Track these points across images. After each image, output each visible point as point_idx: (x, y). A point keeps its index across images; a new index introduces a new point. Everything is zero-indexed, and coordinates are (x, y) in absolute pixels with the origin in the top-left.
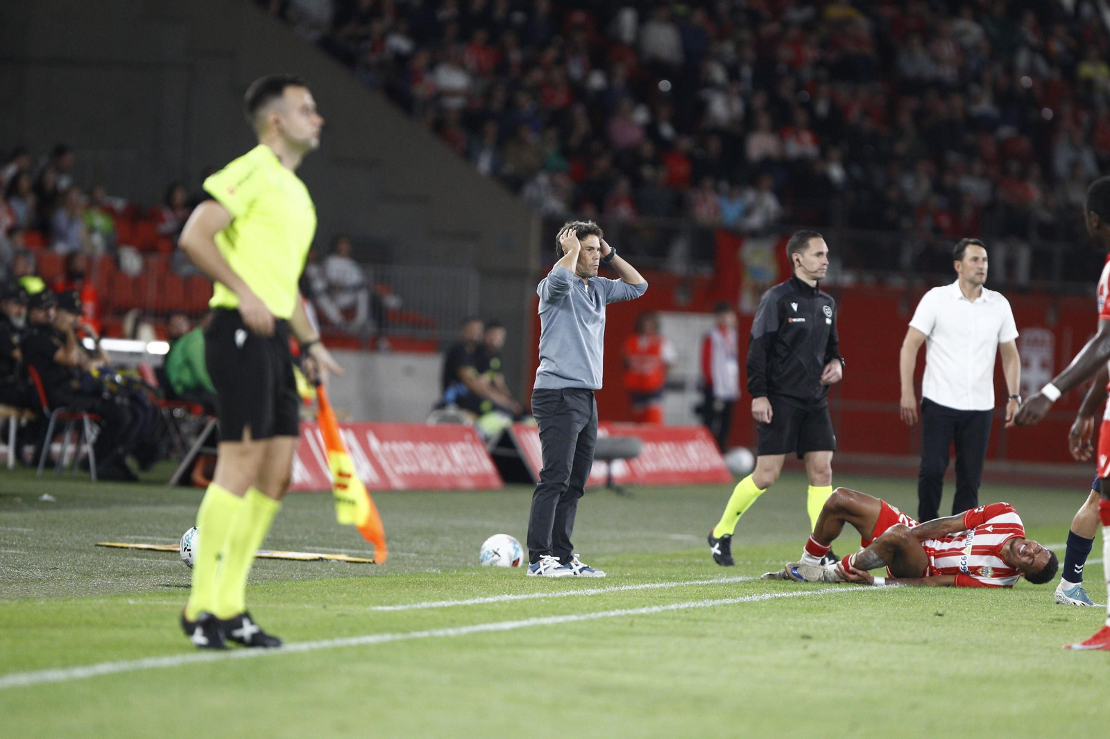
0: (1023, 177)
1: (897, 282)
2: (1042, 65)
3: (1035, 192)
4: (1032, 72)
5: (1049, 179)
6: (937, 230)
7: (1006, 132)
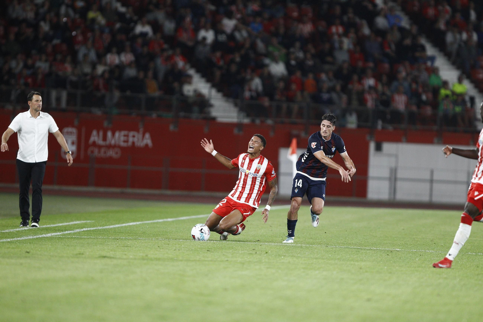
0: (63, 61)
1: (10, 107)
2: (71, 12)
3: (68, 67)
4: (67, 15)
5: (75, 62)
6: (26, 84)
7: (56, 41)
